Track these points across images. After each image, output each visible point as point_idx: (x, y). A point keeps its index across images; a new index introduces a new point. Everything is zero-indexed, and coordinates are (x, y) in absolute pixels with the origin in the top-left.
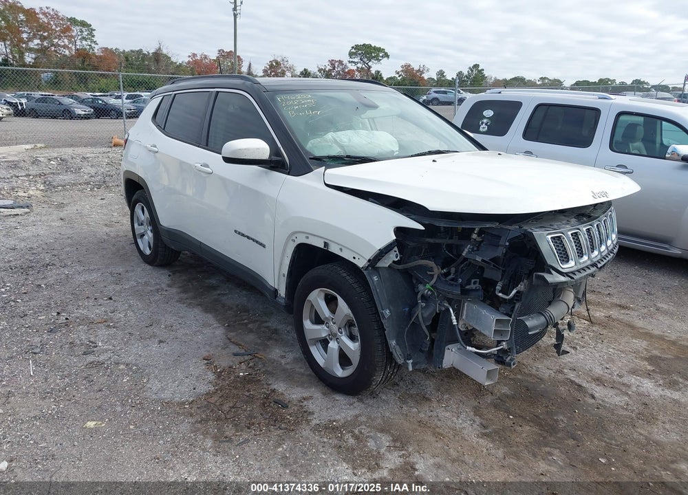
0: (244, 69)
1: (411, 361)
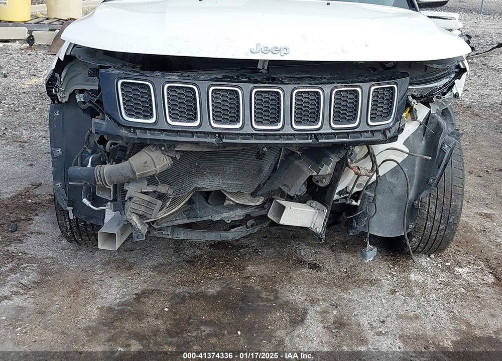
1: (71, 208)
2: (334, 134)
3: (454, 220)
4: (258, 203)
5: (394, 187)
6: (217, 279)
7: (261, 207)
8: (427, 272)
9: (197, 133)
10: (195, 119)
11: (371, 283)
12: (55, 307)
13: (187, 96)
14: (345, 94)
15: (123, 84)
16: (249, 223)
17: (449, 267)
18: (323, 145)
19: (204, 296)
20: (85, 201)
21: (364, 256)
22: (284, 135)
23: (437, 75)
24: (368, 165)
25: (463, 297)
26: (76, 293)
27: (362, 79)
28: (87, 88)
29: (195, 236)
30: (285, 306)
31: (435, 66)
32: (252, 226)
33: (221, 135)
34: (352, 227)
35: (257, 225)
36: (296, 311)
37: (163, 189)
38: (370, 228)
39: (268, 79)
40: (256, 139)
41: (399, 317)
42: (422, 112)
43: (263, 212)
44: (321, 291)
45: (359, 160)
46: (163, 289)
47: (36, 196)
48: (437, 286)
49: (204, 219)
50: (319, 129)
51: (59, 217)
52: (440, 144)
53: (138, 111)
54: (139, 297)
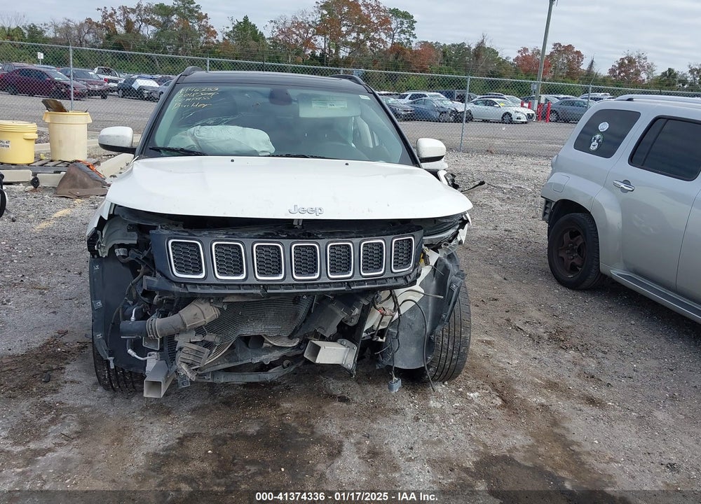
0: (584, 66)
1: (112, 358)
2: (364, 281)
3: (464, 350)
4: (295, 344)
5: (413, 323)
6: (254, 419)
7: (298, 347)
8: (444, 399)
9: (243, 285)
10: (241, 272)
11: (396, 412)
12: (100, 457)
13: (233, 252)
14: (371, 246)
15: (173, 243)
16: (285, 363)
17: (461, 392)
18: (355, 291)
19: (244, 436)
20: (130, 351)
21: (391, 388)
22: (321, 284)
23: (445, 227)
24: (392, 306)
25: (477, 420)
26: (119, 440)
27: (384, 232)
28: (127, 242)
29: (236, 379)
30: (321, 440)
31: (445, 221)
32: (288, 365)
33: (265, 286)
34: (378, 362)
35: (293, 364)
36: (332, 444)
37: (210, 337)
38: (395, 362)
39: (304, 234)
40: (297, 289)
41: (424, 443)
42: (433, 257)
43: (299, 352)
44: (353, 424)
45: (383, 301)
46: (204, 432)
47: (65, 344)
48: (453, 411)
49: (244, 362)
50: (350, 278)
51: (98, 367)
52: (448, 284)
53: (188, 267)
54: (182, 441)
